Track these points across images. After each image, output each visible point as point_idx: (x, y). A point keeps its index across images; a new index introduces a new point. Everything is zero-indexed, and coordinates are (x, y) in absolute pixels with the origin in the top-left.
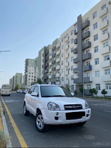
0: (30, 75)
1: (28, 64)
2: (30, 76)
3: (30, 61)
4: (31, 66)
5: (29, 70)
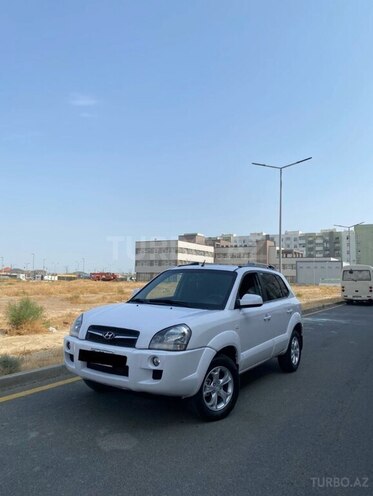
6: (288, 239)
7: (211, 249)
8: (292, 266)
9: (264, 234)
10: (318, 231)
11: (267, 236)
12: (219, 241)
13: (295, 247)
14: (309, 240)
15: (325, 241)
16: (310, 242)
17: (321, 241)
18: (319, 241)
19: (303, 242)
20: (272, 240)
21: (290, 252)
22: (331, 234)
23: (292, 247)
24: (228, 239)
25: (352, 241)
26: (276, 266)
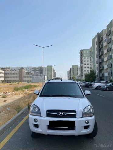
1: (83, 56)
2: (85, 67)
3: (85, 52)
4: (85, 57)
5: (85, 62)
6: (29, 69)
7: (3, 72)
8: (30, 77)
9: (21, 67)
10: (37, 67)
11: (22, 68)
12: (6, 69)
13: (31, 71)
14: (35, 69)
15: (39, 70)
16: (35, 70)
17: (38, 70)
18: (37, 70)
19: (33, 70)
20: (24, 69)
21: (30, 73)
22: (41, 68)
23: (30, 72)
24: (9, 68)
25: (46, 70)
26: (25, 77)
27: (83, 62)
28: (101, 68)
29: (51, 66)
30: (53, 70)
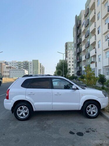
0: (70, 60)
2: (70, 62)
4: (70, 50)
5: (69, 55)
6: (13, 63)
9: (5, 61)
15: (24, 64)
16: (20, 64)
18: (22, 64)
19: (17, 64)
21: (11, 67)
22: (26, 62)
25: (32, 65)
26: (5, 72)
27: (68, 56)
28: (78, 60)
29: (37, 61)
30: (39, 65)
